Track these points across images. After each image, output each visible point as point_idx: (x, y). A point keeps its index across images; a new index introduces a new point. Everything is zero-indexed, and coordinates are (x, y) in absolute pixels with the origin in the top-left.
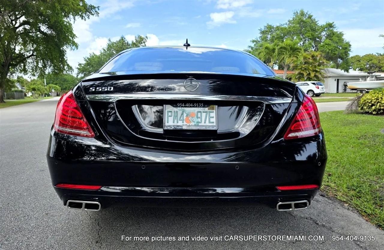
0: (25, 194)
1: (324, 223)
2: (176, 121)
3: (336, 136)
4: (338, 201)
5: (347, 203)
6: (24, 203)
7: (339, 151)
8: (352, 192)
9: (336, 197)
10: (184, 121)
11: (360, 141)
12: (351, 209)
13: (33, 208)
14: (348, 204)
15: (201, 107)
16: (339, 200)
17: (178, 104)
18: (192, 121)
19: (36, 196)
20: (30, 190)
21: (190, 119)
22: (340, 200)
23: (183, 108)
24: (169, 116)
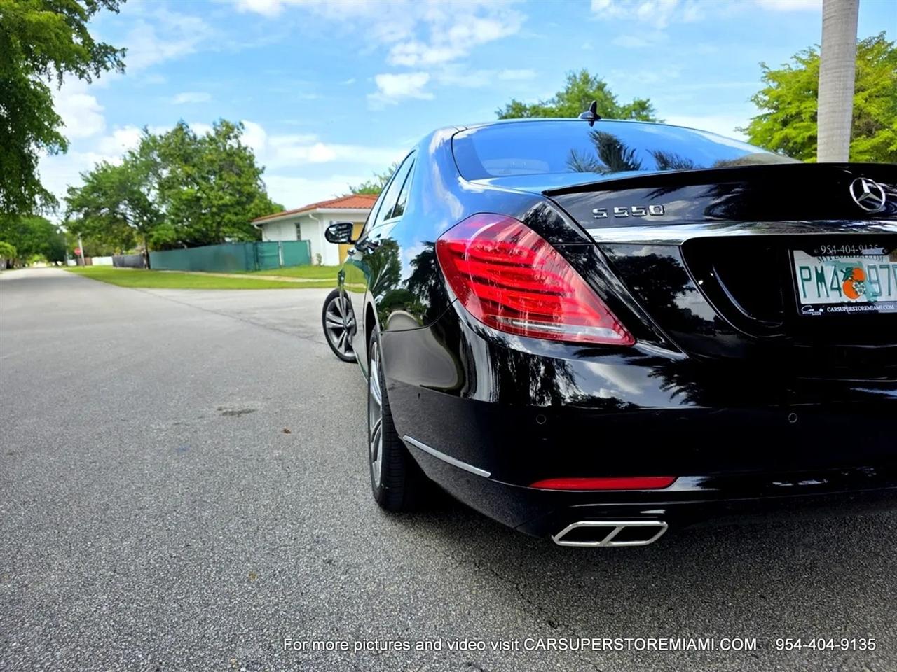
2: (823, 291)
10: (843, 292)
17: (823, 249)
18: (861, 291)
21: (854, 286)
24: (804, 280)
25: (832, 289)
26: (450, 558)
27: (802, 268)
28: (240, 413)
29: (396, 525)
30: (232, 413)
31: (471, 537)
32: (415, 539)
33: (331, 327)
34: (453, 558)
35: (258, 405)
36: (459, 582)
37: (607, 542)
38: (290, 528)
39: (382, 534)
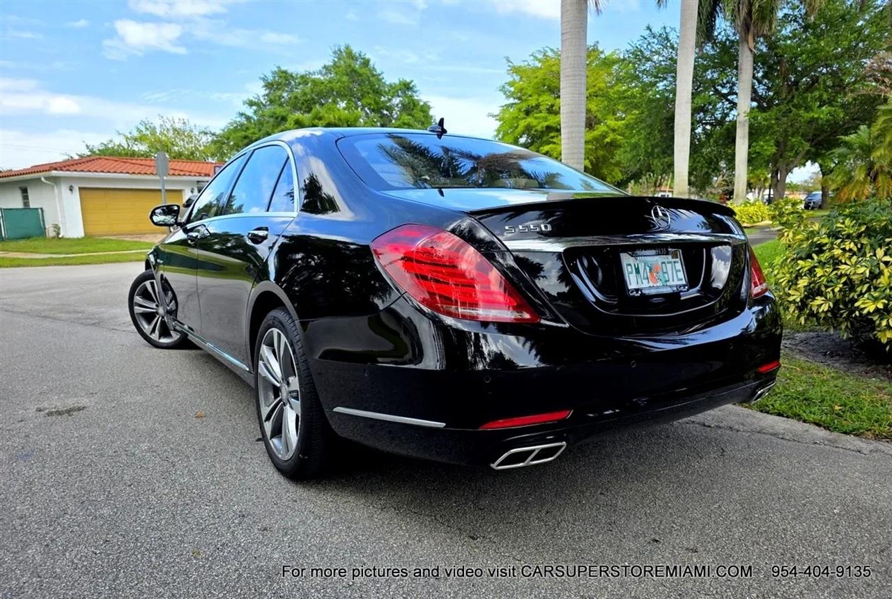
2: (639, 279)
10: (650, 280)
15: (663, 254)
17: (638, 252)
18: (659, 279)
21: (655, 276)
23: (643, 257)
24: (628, 273)
25: (644, 277)
26: (371, 507)
27: (627, 265)
28: (69, 412)
29: (309, 490)
30: (59, 413)
31: (380, 489)
32: (334, 498)
33: (141, 312)
34: (374, 507)
35: (84, 401)
36: (388, 523)
37: (529, 462)
38: (207, 509)
39: (301, 499)
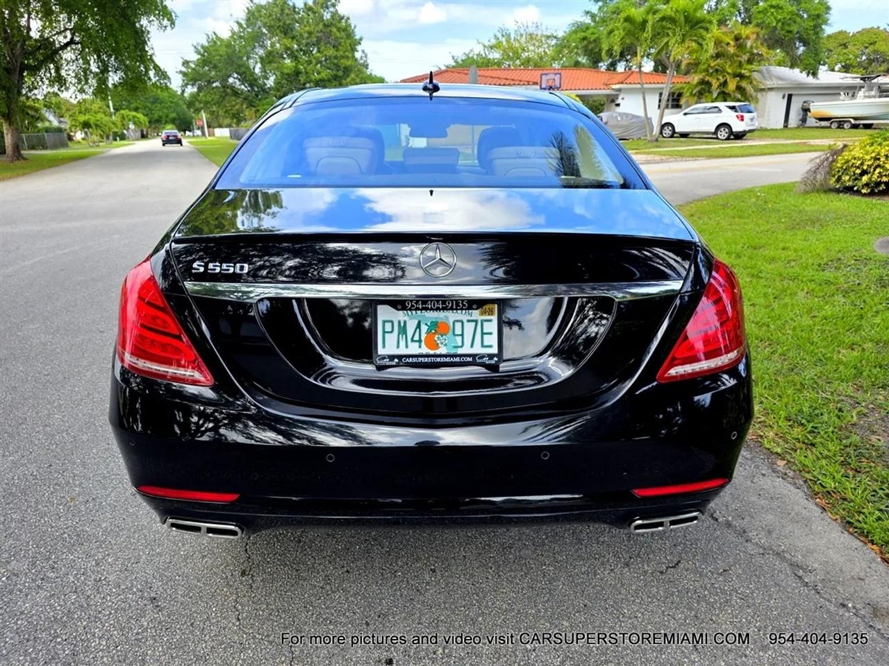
0: (85, 437)
1: (730, 519)
2: (402, 343)
3: (773, 260)
4: (765, 451)
5: (783, 459)
6: (84, 465)
7: (775, 305)
8: (797, 431)
9: (760, 442)
10: (423, 344)
11: (827, 273)
12: (791, 474)
13: (104, 478)
14: (785, 462)
15: (462, 309)
16: (766, 448)
17: (408, 304)
18: (442, 343)
19: (108, 444)
20: (95, 425)
21: (436, 339)
22: (769, 449)
23: (419, 312)
24: (384, 332)
25: (412, 340)
27: (384, 322)
